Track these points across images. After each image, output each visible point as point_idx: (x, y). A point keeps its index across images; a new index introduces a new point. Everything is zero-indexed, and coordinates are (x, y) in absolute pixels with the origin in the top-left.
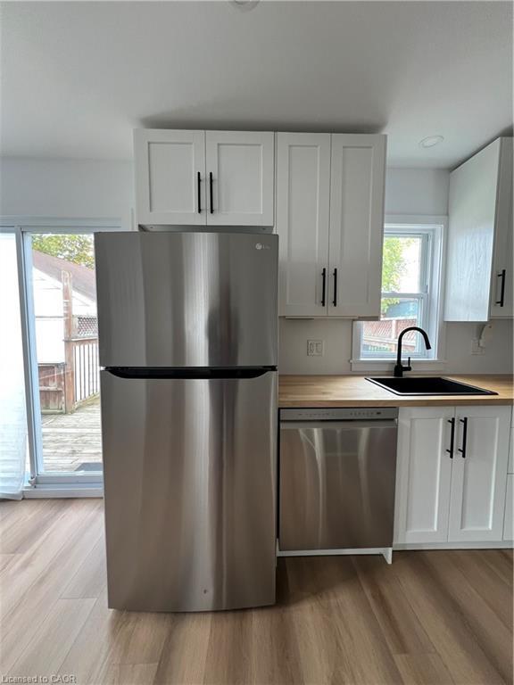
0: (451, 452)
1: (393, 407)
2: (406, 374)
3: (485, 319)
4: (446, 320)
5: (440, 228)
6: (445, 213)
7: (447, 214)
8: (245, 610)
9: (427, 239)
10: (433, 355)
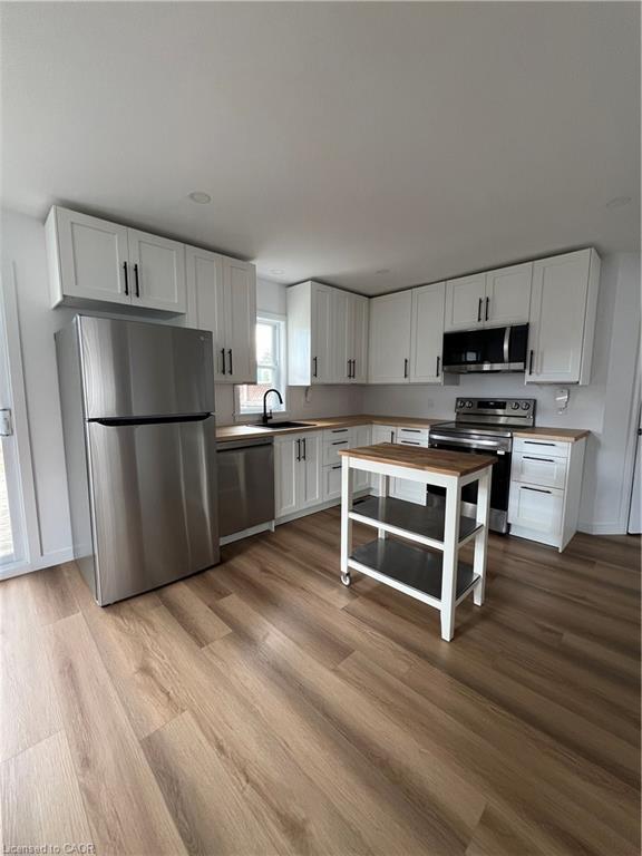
0: (299, 458)
1: (270, 436)
2: (270, 421)
3: (309, 384)
4: (290, 384)
5: (283, 323)
6: (285, 313)
7: (286, 315)
8: (204, 571)
9: (275, 328)
10: (283, 408)
